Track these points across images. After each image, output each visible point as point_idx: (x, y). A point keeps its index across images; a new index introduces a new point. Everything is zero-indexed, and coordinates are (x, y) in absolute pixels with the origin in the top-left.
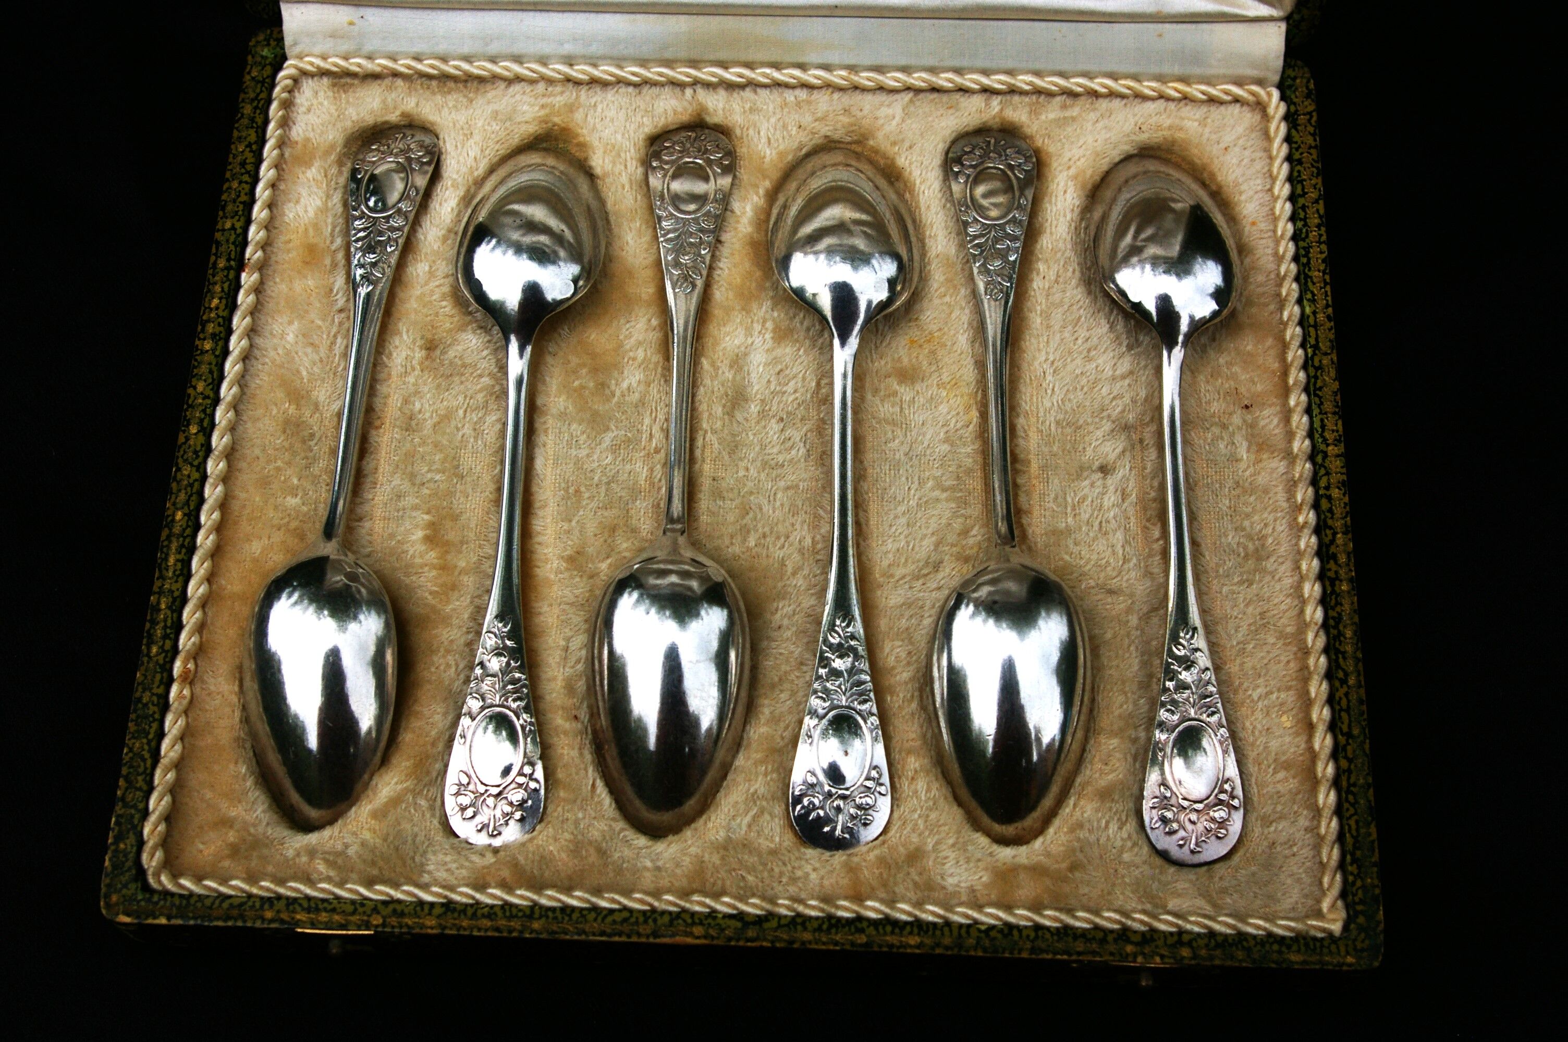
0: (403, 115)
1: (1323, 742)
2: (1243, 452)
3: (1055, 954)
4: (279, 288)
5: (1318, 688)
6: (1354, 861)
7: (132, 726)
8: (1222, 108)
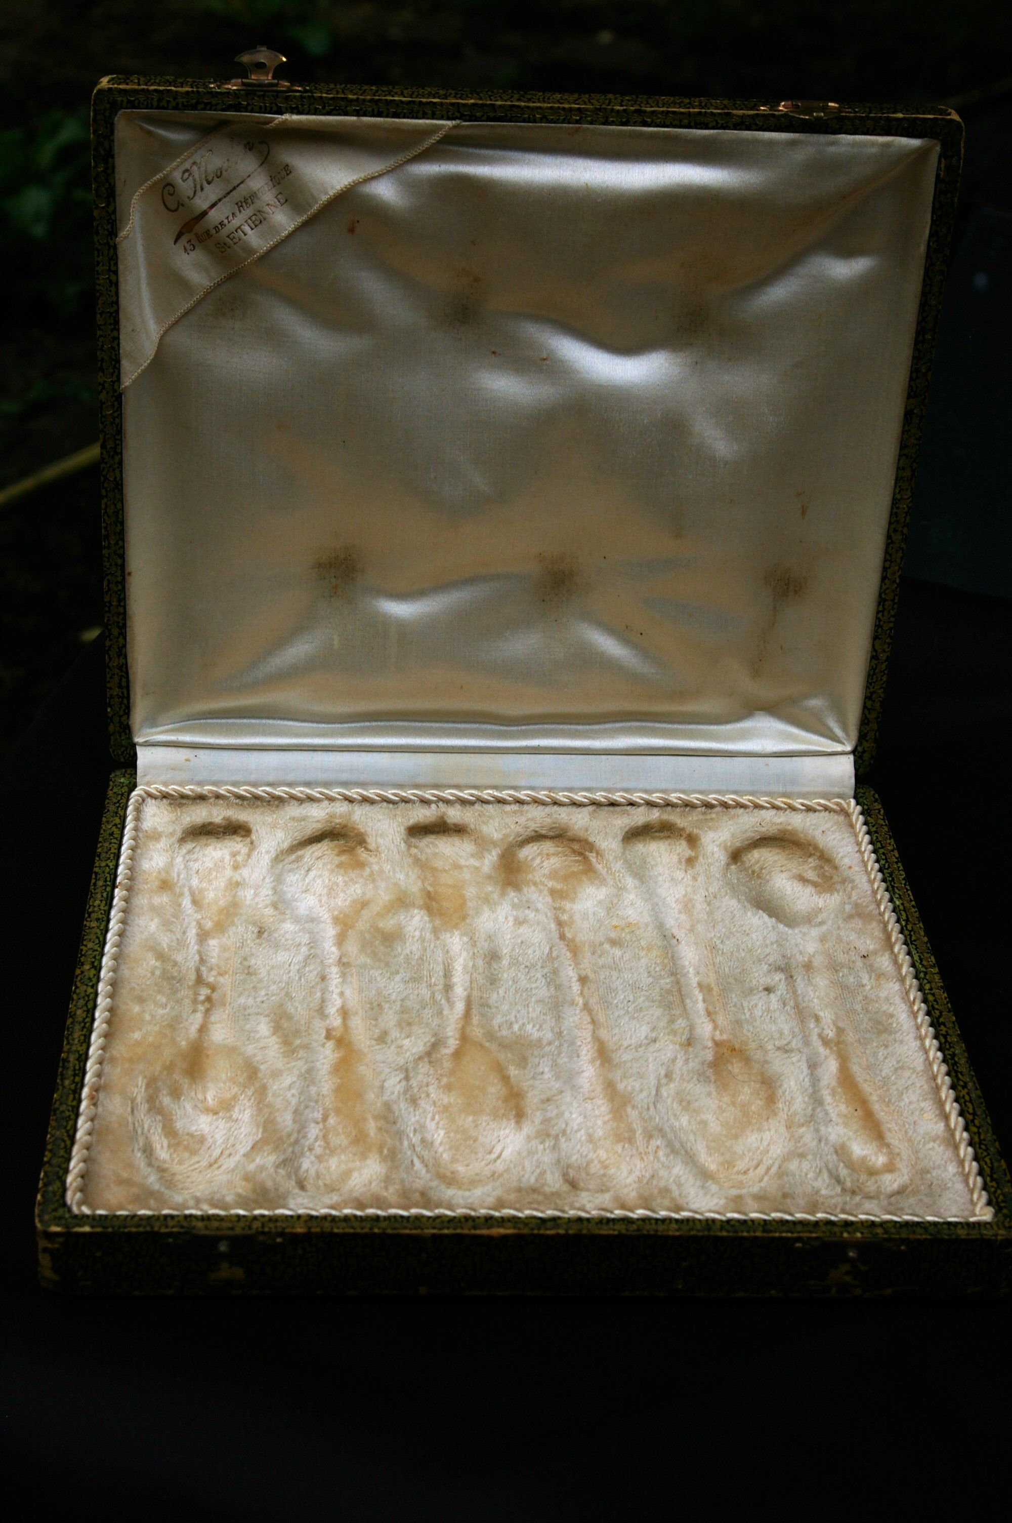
0: (224, 818)
1: (957, 1122)
2: (865, 979)
3: (781, 1232)
4: (141, 901)
5: (946, 1094)
6: (992, 1180)
7: (53, 1123)
8: (817, 814)
